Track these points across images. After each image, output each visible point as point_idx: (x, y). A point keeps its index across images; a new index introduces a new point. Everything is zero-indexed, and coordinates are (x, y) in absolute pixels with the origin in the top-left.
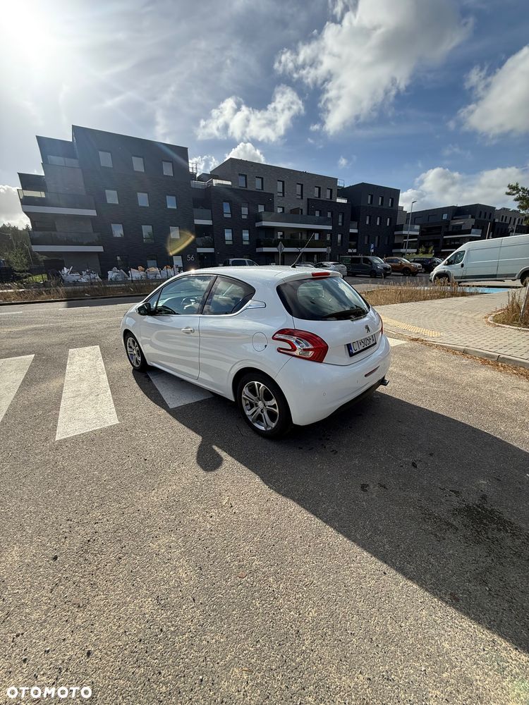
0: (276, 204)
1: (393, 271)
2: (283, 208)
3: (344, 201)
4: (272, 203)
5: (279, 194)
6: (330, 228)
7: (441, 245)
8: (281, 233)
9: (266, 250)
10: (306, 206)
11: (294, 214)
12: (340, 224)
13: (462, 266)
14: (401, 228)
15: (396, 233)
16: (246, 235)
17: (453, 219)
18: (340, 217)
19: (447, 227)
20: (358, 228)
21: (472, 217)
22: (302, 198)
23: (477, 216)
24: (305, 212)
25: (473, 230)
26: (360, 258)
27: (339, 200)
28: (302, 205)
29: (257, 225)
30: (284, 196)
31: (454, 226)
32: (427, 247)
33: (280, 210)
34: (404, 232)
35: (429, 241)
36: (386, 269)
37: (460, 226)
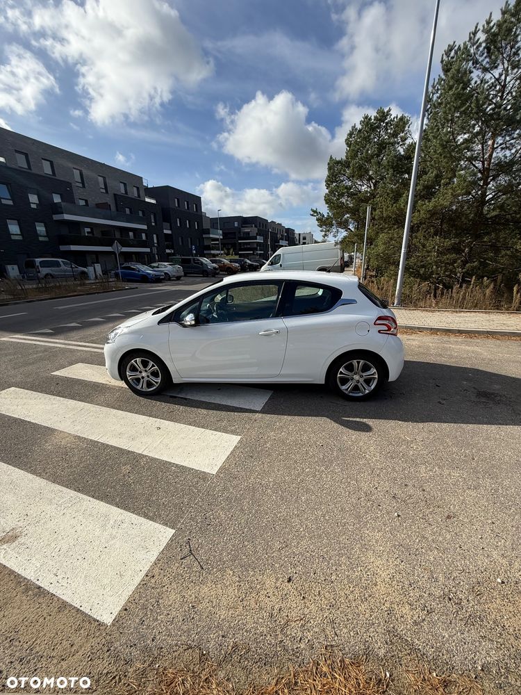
0: (76, 196)
1: (222, 271)
2: (86, 201)
3: (153, 201)
4: (71, 193)
5: (78, 184)
6: (145, 227)
7: (238, 248)
8: (89, 230)
9: (74, 248)
10: (114, 201)
11: (102, 209)
12: (153, 224)
13: (281, 265)
14: (208, 232)
15: (204, 236)
16: (41, 228)
17: (242, 227)
18: (152, 216)
19: (240, 232)
20: (171, 229)
21: (255, 226)
22: (107, 192)
23: (258, 226)
24: (113, 208)
25: (258, 237)
26: (190, 259)
27: (147, 200)
28: (109, 200)
29: (56, 217)
30: (84, 186)
31: (244, 233)
32: (228, 250)
33: (82, 203)
34: (211, 236)
35: (228, 244)
36: (215, 268)
37: (248, 233)
